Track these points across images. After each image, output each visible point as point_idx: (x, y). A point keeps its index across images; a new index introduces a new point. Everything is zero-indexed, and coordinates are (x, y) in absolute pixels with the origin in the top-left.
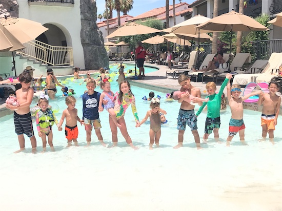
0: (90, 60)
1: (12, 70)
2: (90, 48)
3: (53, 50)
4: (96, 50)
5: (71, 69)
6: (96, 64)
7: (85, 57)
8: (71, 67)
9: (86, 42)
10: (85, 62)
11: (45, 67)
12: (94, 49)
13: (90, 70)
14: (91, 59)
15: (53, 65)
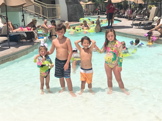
0: (72, 15)
1: (22, 21)
2: (72, 6)
3: (47, 7)
4: (76, 7)
5: (59, 21)
6: (75, 17)
7: (68, 12)
8: (59, 19)
9: (69, 2)
10: (68, 16)
11: (42, 19)
12: (75, 6)
13: (72, 21)
14: (72, 13)
15: (47, 18)
